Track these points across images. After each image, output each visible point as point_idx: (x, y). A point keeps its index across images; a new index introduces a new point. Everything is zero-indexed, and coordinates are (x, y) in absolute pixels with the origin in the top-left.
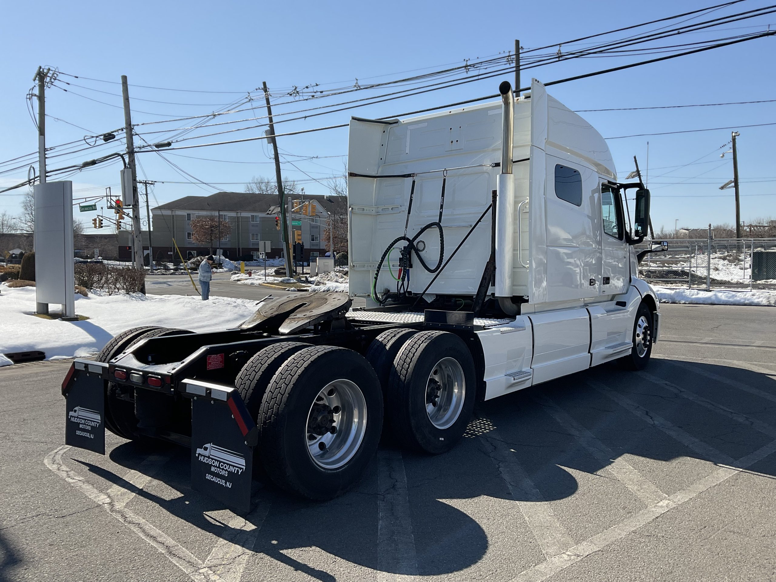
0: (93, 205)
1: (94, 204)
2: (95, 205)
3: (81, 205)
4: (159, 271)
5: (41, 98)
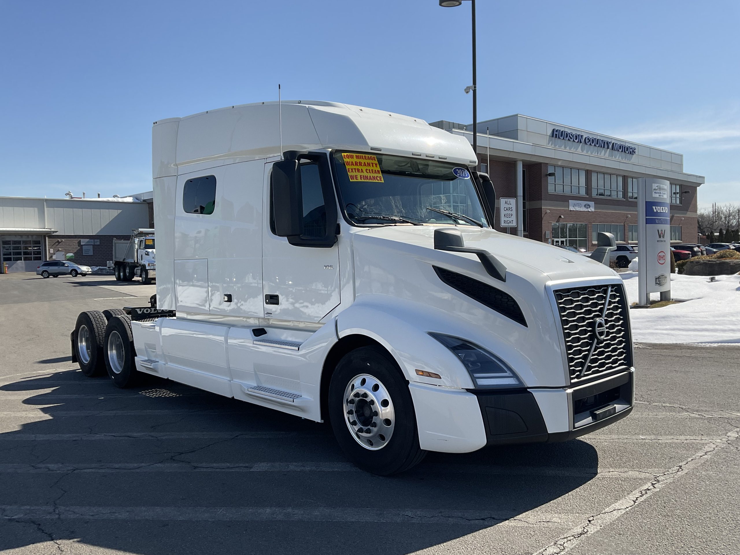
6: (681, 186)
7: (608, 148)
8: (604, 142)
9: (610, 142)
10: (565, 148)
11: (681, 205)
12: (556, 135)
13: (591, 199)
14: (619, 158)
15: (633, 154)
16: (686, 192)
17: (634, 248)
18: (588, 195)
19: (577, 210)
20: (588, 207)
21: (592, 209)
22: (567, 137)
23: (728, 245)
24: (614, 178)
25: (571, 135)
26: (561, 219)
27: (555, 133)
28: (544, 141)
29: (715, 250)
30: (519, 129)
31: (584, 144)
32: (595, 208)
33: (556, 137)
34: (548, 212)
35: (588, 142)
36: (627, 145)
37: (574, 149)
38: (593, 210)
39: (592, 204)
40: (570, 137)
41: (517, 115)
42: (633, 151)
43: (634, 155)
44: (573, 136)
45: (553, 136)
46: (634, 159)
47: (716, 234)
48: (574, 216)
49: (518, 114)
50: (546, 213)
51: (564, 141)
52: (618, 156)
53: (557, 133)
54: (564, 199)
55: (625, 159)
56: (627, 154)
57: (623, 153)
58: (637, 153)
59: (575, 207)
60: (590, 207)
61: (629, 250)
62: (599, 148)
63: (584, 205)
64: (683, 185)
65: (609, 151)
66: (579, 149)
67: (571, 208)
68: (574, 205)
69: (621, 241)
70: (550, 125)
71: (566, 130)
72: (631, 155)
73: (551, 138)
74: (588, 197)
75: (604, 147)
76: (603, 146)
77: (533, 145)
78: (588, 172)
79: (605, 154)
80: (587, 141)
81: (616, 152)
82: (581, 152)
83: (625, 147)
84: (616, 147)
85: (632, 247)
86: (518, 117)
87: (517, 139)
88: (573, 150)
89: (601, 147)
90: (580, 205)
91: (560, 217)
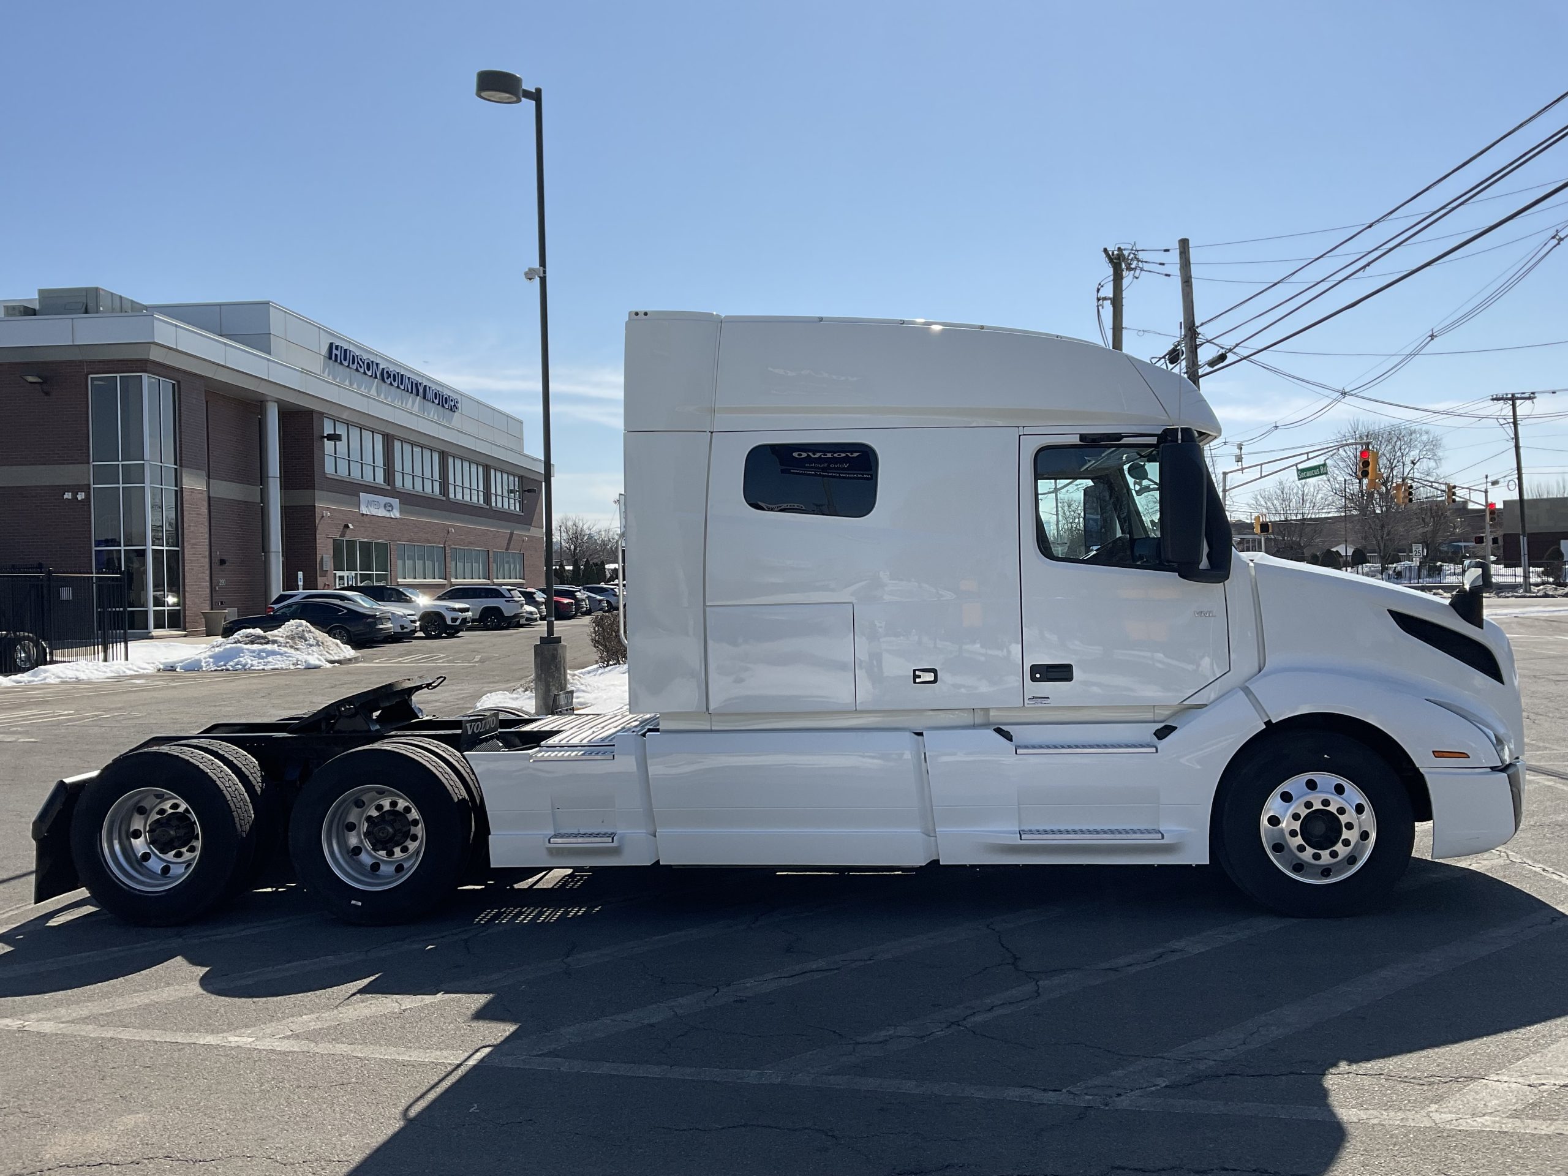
0: (1322, 465)
1: (1323, 463)
2: (1324, 465)
3: (1300, 467)
4: (1542, 587)
5: (1117, 302)
6: (521, 477)
7: (418, 395)
8: (412, 382)
9: (420, 384)
10: (351, 384)
11: (522, 514)
12: (336, 355)
13: (393, 493)
14: (434, 416)
15: (454, 412)
16: (529, 491)
17: (512, 592)
18: (389, 485)
19: (374, 513)
20: (390, 509)
21: (396, 514)
22: (353, 363)
23: (612, 589)
24: (427, 453)
25: (361, 359)
26: (348, 531)
27: (334, 352)
28: (317, 364)
29: (599, 597)
30: (271, 332)
31: (381, 382)
32: (401, 512)
33: (336, 360)
34: (327, 514)
35: (388, 378)
36: (446, 393)
37: (365, 389)
38: (398, 515)
39: (395, 502)
40: (358, 363)
41: (268, 303)
42: (454, 405)
43: (456, 413)
44: (363, 363)
45: (330, 358)
46: (456, 419)
47: (567, 568)
48: (368, 525)
49: (270, 301)
50: (323, 517)
51: (348, 369)
52: (433, 411)
53: (338, 353)
54: (352, 489)
55: (443, 420)
56: (445, 410)
57: (440, 407)
58: (460, 411)
59: (372, 507)
60: (392, 509)
61: (503, 596)
62: (403, 392)
63: (384, 502)
64: (526, 478)
65: (420, 401)
66: (373, 392)
67: (364, 510)
68: (369, 504)
69: (439, 578)
70: (327, 335)
71: (352, 348)
72: (451, 413)
73: (327, 360)
74: (388, 490)
75: (412, 392)
76: (410, 391)
77: (302, 372)
78: (387, 439)
79: (414, 403)
80: (385, 376)
81: (430, 404)
82: (376, 395)
83: (443, 396)
84: (429, 395)
85: (509, 590)
86: (271, 308)
87: (270, 354)
88: (365, 392)
89: (408, 391)
90: (377, 504)
91: (347, 526)
